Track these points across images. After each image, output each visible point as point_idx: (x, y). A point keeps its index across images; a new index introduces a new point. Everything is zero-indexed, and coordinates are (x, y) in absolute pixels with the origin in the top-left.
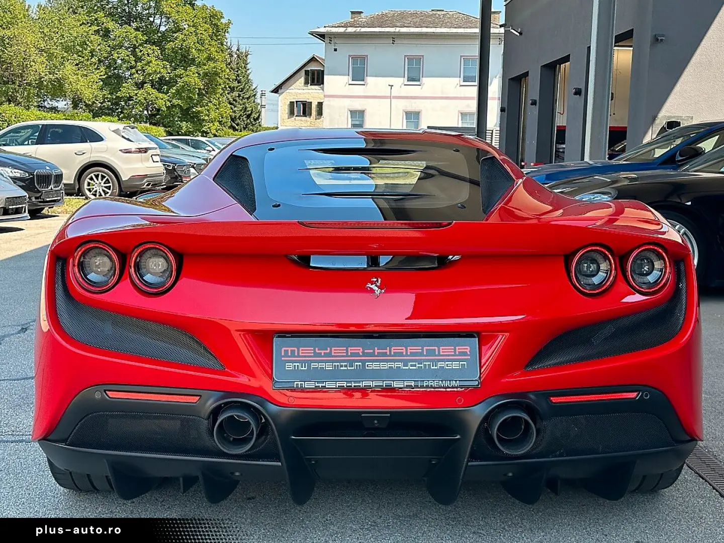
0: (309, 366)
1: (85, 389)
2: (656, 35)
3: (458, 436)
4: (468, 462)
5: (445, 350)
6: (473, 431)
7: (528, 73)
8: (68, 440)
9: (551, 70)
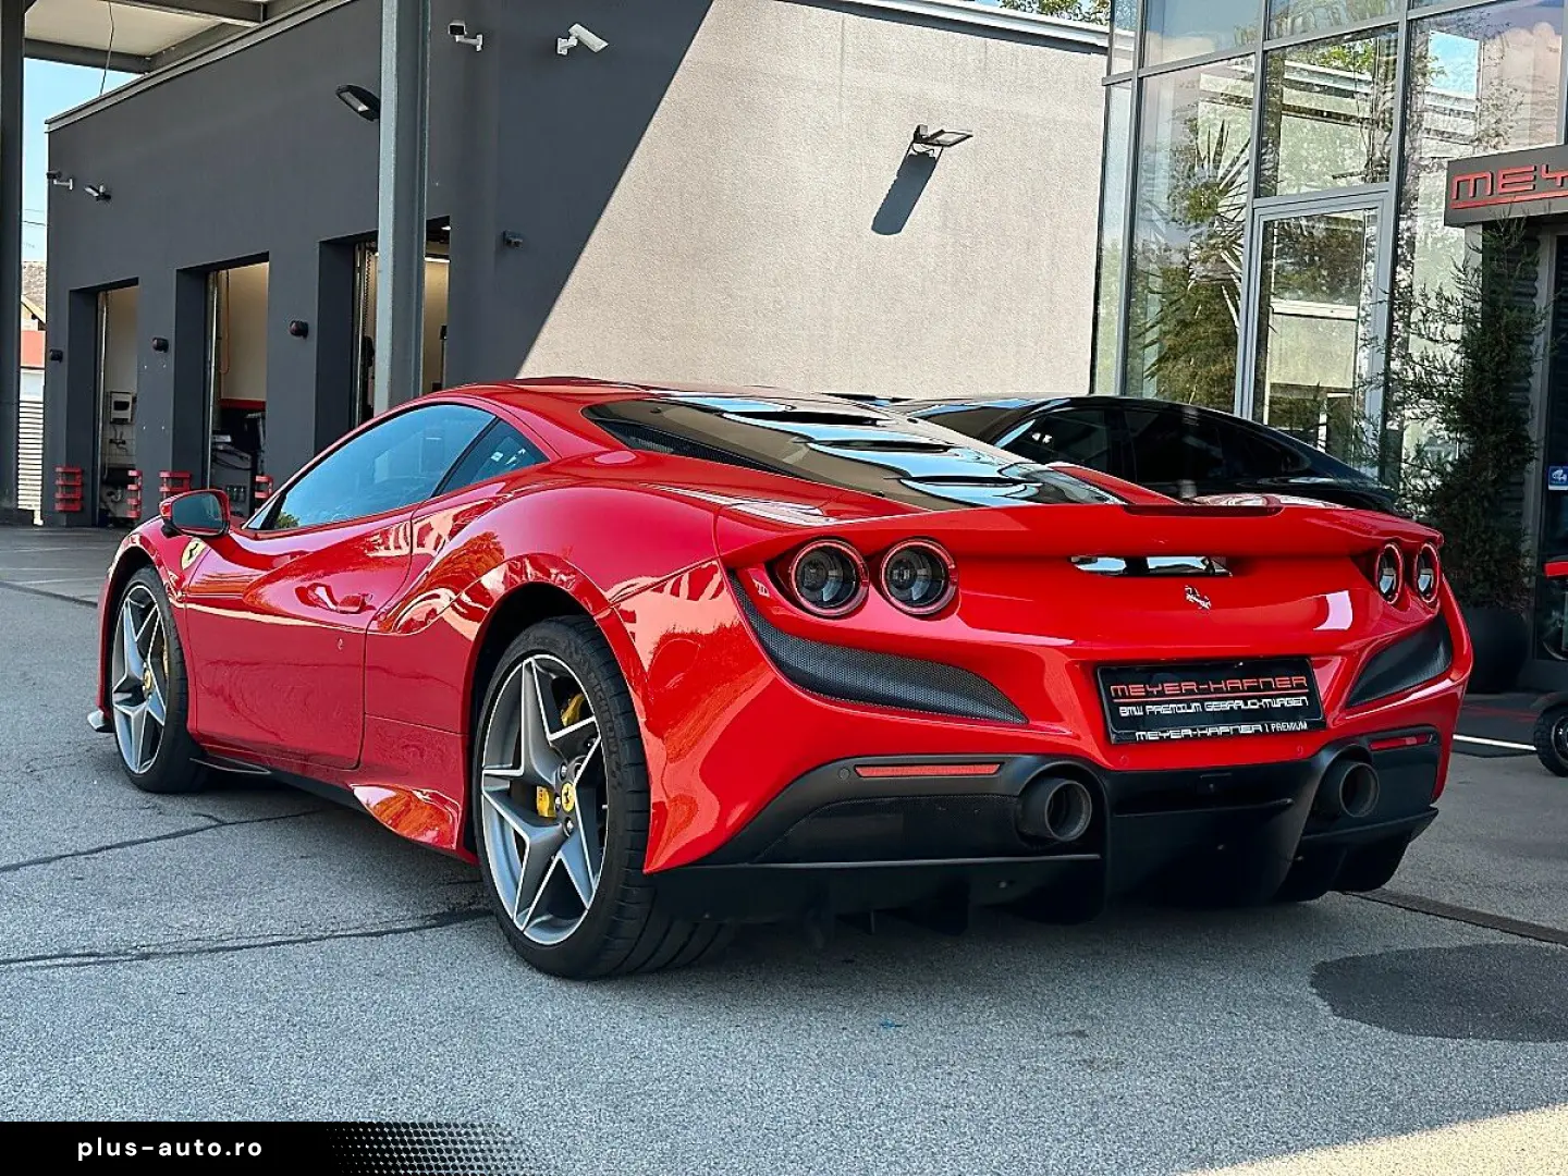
0: (1144, 710)
1: (819, 767)
2: (504, 233)
3: (1289, 801)
4: (1303, 835)
5: (1283, 682)
6: (1311, 791)
7: (134, 282)
8: (758, 854)
9: (198, 280)
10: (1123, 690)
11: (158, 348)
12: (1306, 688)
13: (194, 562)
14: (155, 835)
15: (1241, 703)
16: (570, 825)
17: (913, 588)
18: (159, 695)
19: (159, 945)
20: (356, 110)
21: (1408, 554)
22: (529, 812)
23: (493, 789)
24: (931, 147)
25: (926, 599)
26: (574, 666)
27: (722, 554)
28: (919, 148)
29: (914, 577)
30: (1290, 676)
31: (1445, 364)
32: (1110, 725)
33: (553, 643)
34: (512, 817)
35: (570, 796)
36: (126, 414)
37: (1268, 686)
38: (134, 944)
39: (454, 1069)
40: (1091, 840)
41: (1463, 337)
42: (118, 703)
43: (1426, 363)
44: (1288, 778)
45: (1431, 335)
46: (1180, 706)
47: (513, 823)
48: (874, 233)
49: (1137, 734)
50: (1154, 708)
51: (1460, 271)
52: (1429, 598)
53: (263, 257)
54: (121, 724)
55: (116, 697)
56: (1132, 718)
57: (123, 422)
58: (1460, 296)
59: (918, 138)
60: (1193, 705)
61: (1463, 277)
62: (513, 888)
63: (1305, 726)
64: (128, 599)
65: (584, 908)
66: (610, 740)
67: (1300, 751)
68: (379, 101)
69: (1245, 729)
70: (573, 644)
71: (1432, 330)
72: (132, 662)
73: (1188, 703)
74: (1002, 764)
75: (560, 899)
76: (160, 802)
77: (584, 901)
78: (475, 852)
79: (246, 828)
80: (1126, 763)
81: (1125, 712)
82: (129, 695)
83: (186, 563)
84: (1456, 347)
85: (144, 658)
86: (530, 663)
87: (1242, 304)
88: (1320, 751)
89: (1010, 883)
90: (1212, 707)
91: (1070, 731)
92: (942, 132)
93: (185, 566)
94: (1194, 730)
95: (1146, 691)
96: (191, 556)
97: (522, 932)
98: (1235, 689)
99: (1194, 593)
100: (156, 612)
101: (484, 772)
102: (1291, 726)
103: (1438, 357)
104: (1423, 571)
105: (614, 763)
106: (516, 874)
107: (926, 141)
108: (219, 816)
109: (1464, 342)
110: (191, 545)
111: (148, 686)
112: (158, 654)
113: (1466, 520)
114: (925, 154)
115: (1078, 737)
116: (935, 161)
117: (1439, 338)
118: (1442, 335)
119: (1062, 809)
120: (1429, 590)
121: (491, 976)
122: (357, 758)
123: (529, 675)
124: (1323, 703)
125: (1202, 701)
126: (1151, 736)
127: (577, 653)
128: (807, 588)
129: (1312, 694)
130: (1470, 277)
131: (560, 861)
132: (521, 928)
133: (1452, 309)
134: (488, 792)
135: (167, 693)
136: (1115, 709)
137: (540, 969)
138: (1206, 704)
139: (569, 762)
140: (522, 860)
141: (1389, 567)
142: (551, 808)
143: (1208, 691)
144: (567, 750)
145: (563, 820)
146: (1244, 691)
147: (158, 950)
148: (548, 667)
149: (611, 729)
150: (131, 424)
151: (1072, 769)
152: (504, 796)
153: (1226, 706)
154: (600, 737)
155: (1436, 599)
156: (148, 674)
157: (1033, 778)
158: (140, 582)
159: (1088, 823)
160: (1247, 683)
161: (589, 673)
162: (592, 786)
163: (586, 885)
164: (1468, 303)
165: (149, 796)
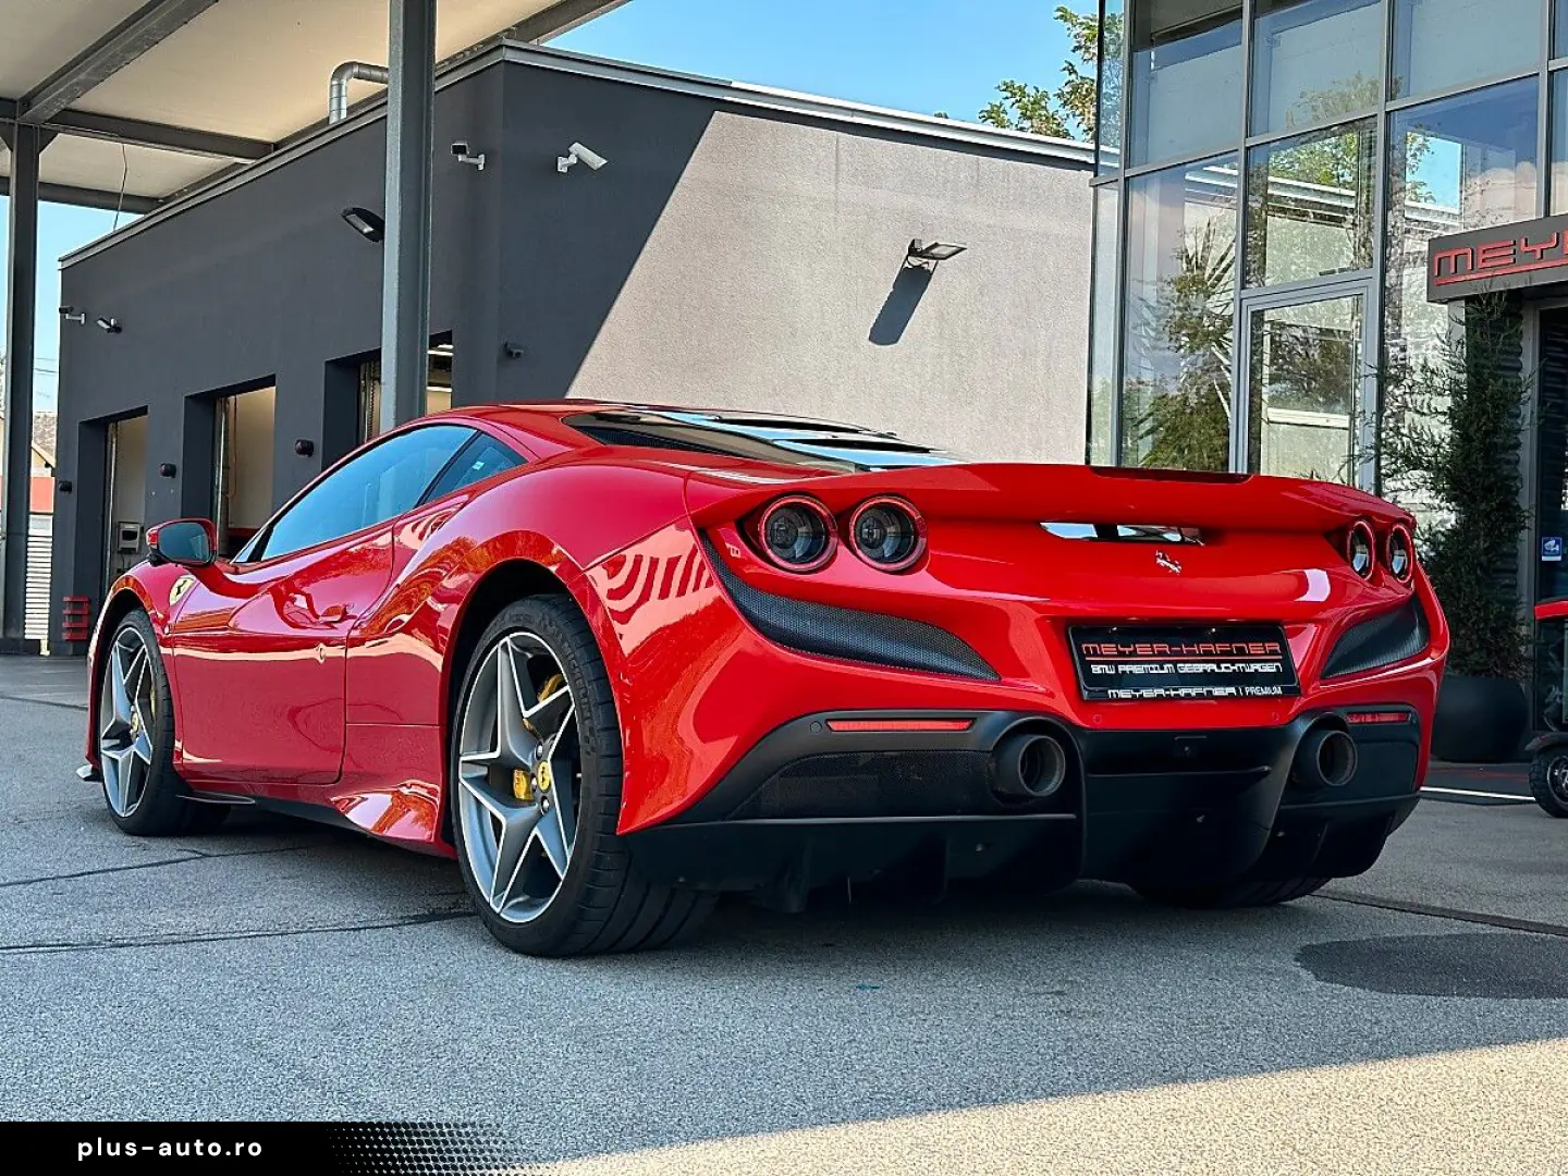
0: (1117, 669)
1: (792, 720)
2: (506, 345)
3: (1266, 768)
4: (1281, 803)
5: (1255, 648)
6: (1287, 758)
7: (143, 411)
8: (731, 812)
9: (208, 405)
10: (1094, 649)
11: (166, 473)
12: (1279, 654)
13: (182, 598)
14: (138, 863)
15: (1214, 667)
16: (546, 804)
17: (884, 546)
18: (146, 734)
19: (135, 939)
20: (361, 232)
21: (1381, 534)
22: (506, 797)
23: (469, 776)
24: (925, 260)
25: (898, 555)
26: (547, 638)
27: (692, 513)
28: (915, 261)
29: (883, 537)
30: (1264, 643)
31: (1433, 436)
32: (1083, 683)
33: (528, 618)
34: (489, 801)
35: (546, 775)
36: (135, 544)
37: (1241, 651)
38: (109, 937)
39: (423, 1018)
40: (1066, 797)
41: (1449, 408)
42: (106, 749)
43: (1415, 436)
44: (1262, 743)
45: (1418, 408)
46: (1153, 666)
47: (490, 806)
48: (870, 343)
49: (1109, 692)
50: (1127, 668)
51: (1443, 342)
52: (1404, 579)
53: (268, 381)
54: (108, 770)
55: (104, 744)
56: (1104, 676)
57: (130, 551)
58: (1445, 368)
59: (912, 251)
60: (1165, 666)
61: (1448, 348)
62: (490, 872)
63: (1280, 692)
64: (117, 643)
65: (559, 880)
66: (583, 707)
67: (1274, 719)
68: (384, 222)
69: (1218, 691)
70: (547, 617)
71: (1419, 403)
72: (119, 705)
73: (1161, 664)
74: (974, 719)
75: (536, 875)
76: (146, 842)
77: (559, 872)
78: (452, 843)
79: (230, 859)
80: (1098, 721)
81: (1096, 669)
82: (118, 741)
83: (174, 598)
84: (1442, 418)
85: (132, 701)
86: (505, 644)
87: (1232, 395)
88: (1295, 719)
89: (987, 846)
90: (1186, 668)
91: (1041, 687)
92: (936, 245)
93: (172, 602)
94: (1166, 690)
95: (1118, 651)
96: (179, 592)
97: (498, 914)
98: (1208, 653)
99: (1164, 558)
100: (144, 652)
101: (462, 759)
102: (1266, 691)
103: (1426, 429)
104: (1397, 552)
105: (587, 729)
106: (493, 857)
107: (921, 254)
108: (204, 851)
109: (1451, 413)
110: (180, 582)
111: (135, 728)
112: (145, 695)
113: (1459, 589)
114: (920, 267)
115: (1051, 695)
116: (929, 274)
117: (1425, 411)
118: (1429, 407)
119: (1035, 765)
120: (1403, 571)
121: (466, 956)
122: (338, 770)
123: (505, 655)
124: (1297, 671)
125: (1175, 663)
126: (1124, 694)
127: (551, 625)
128: (778, 545)
129: (1286, 660)
130: (1454, 348)
131: (536, 837)
132: (497, 910)
133: (1437, 381)
134: (466, 779)
135: (154, 731)
136: (1087, 666)
137: (516, 951)
138: (1179, 665)
139: (545, 740)
140: (498, 841)
141: (1362, 543)
142: (527, 792)
143: (1180, 653)
144: (542, 727)
145: (539, 800)
146: (1217, 655)
147: (132, 942)
148: (524, 646)
149: (585, 696)
150: (139, 553)
151: (1041, 725)
152: (480, 782)
153: (1200, 668)
154: (573, 706)
155: (1410, 581)
156: (135, 715)
157: (1005, 735)
158: (131, 625)
159: (1063, 777)
160: (1219, 647)
161: (563, 641)
162: (567, 759)
163: (560, 856)
164: (1453, 374)
165: (136, 838)
